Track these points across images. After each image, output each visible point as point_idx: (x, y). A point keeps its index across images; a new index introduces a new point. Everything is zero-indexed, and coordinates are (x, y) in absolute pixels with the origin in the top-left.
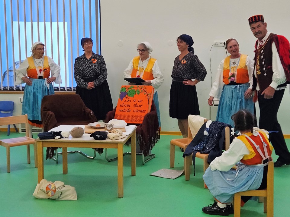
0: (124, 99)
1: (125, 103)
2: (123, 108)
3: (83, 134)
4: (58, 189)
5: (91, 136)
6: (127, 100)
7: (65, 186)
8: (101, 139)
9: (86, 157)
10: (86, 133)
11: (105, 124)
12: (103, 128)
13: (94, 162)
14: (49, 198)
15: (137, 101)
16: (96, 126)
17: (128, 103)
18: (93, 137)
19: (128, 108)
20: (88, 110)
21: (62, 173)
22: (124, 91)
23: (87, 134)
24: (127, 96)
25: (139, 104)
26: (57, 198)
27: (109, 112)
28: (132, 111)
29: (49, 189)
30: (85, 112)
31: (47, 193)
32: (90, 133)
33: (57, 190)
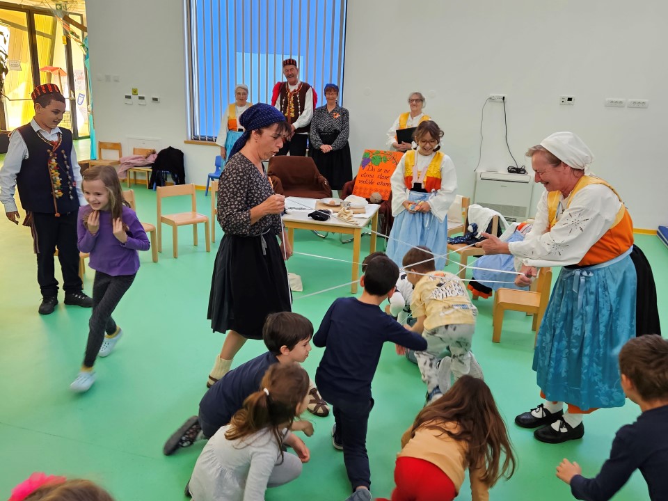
0: (367, 167)
1: (368, 173)
2: (364, 179)
6: (371, 168)
9: (317, 234)
13: (325, 241)
15: (383, 171)
17: (371, 173)
19: (371, 179)
20: (322, 177)
22: (367, 156)
24: (370, 164)
25: (385, 175)
27: (347, 183)
28: (375, 184)
30: (317, 180)
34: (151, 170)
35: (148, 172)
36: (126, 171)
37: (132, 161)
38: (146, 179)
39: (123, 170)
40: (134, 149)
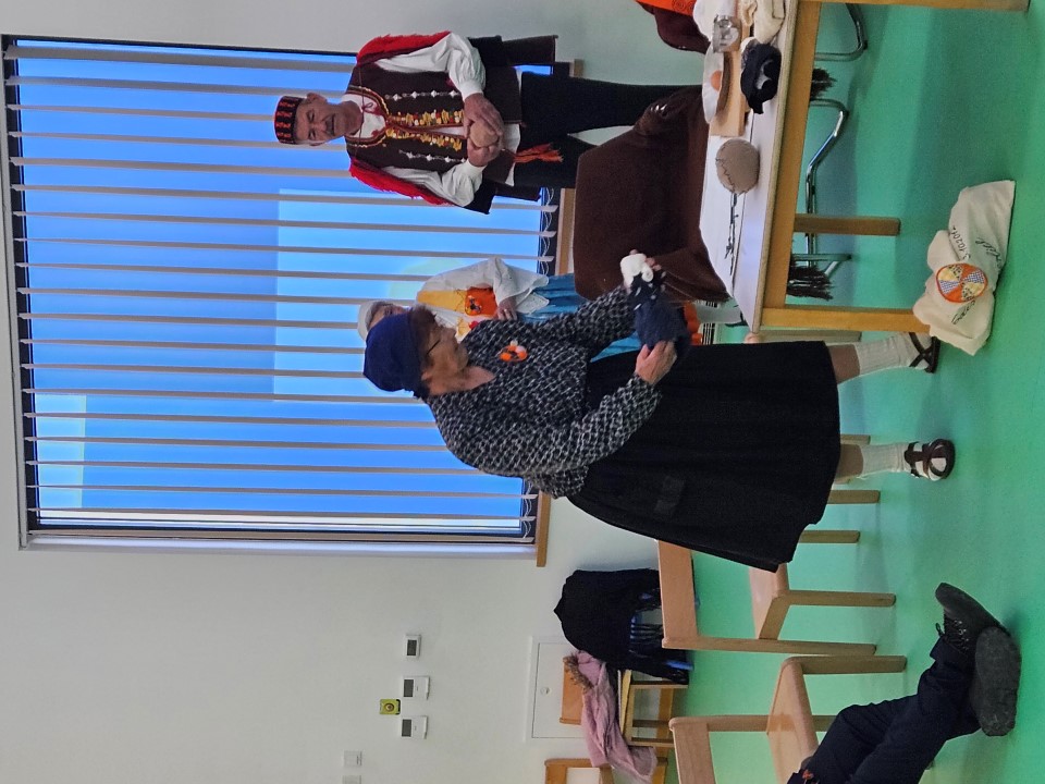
3: (749, 145)
4: (962, 254)
5: (759, 111)
7: (950, 226)
8: (774, 71)
10: (742, 132)
11: (715, 50)
12: (728, 61)
13: (862, 109)
14: (994, 294)
16: (716, 88)
18: (766, 105)
21: (892, 239)
23: (748, 128)
26: (995, 263)
29: (956, 291)
31: (973, 299)
32: (747, 114)
33: (966, 261)
34: (628, 673)
35: (632, 682)
36: (630, 748)
37: (600, 730)
38: (656, 691)
39: (628, 757)
40: (564, 720)
